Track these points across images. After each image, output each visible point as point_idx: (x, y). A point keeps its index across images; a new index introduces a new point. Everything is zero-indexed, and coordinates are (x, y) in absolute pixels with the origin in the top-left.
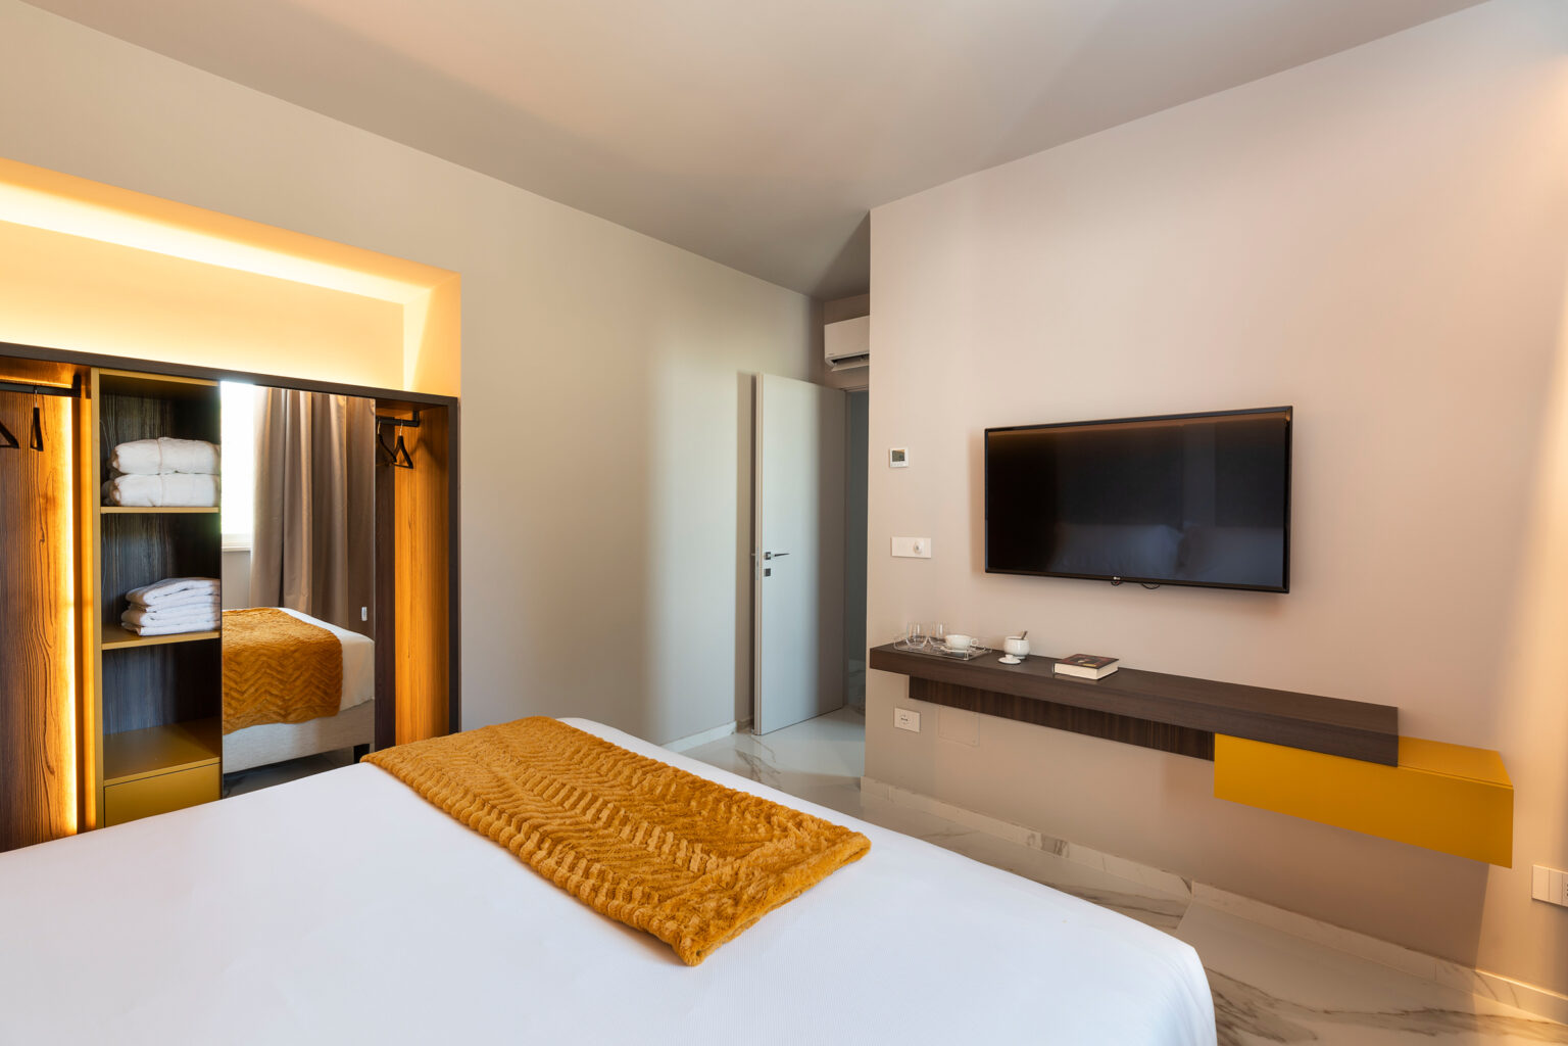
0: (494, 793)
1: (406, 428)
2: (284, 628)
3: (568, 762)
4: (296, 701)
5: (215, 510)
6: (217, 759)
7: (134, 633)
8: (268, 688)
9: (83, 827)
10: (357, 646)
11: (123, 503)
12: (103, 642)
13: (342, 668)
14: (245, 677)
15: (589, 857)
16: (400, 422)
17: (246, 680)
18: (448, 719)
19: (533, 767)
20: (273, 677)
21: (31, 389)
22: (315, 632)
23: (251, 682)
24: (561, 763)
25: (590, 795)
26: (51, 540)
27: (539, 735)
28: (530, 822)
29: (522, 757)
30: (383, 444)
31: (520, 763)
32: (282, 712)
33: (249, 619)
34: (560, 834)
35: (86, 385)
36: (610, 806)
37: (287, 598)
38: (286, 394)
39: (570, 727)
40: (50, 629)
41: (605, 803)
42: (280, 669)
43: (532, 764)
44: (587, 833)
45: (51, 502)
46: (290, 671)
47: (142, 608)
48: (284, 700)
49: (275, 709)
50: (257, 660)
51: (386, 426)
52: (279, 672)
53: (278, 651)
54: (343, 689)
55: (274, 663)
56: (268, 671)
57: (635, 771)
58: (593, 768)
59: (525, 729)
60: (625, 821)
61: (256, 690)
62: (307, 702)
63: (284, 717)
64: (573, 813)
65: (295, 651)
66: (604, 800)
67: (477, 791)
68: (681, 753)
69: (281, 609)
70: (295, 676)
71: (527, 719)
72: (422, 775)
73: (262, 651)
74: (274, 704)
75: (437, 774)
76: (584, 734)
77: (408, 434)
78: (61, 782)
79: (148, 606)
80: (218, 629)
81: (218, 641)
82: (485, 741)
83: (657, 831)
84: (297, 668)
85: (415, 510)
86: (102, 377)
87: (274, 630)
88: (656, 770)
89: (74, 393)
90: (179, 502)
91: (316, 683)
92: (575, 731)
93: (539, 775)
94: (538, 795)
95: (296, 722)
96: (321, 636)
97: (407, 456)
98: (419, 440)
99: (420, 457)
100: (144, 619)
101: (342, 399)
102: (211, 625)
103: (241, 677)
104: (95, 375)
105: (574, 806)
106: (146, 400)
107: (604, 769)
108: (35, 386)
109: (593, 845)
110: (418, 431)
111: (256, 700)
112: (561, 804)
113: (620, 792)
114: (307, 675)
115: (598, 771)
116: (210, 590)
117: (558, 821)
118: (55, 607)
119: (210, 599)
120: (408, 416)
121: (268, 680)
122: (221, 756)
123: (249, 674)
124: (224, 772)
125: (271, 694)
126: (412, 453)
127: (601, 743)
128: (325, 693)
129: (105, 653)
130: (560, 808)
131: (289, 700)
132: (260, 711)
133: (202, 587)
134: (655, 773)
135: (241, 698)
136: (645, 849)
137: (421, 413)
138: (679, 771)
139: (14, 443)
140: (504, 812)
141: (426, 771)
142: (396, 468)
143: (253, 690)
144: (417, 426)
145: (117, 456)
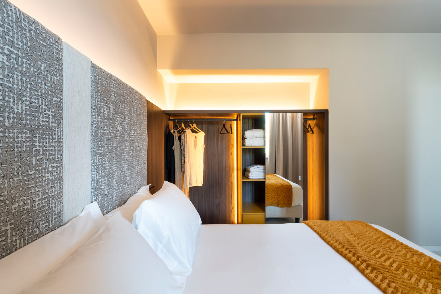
0: (347, 244)
1: (311, 121)
2: (277, 180)
3: (375, 241)
4: (281, 201)
5: (264, 147)
6: (264, 213)
7: (248, 178)
8: (274, 196)
9: (238, 223)
10: (296, 188)
11: (246, 145)
12: (243, 179)
13: (292, 194)
14: (269, 192)
15: (389, 279)
16: (309, 119)
17: (269, 193)
18: (325, 215)
19: (361, 239)
20: (275, 193)
21: (230, 120)
22: (285, 182)
23: (270, 194)
24: (372, 240)
25: (386, 256)
26: (233, 154)
27: (362, 228)
28: (362, 258)
29: (356, 234)
30: (304, 126)
31: (355, 236)
32: (277, 204)
33: (269, 177)
34: (375, 267)
35: (239, 117)
36: (397, 263)
37: (277, 172)
38: (276, 114)
39: (374, 228)
40: (232, 175)
41: (394, 261)
42: (277, 191)
43: (360, 238)
44: (387, 270)
45: (233, 145)
46: (279, 193)
47: (249, 172)
48: (278, 200)
49: (275, 202)
50: (272, 188)
51: (305, 120)
52: (276, 192)
53: (276, 186)
54: (293, 200)
55: (275, 190)
56: (274, 192)
57: (408, 252)
58: (387, 245)
59: (356, 224)
60: (405, 271)
61: (271, 196)
62: (283, 202)
63: (278, 205)
64: (380, 260)
65: (281, 187)
66: (394, 260)
67: (340, 241)
68: (432, 252)
69: (276, 175)
70: (281, 194)
71: (357, 221)
72: (321, 231)
73: (272, 186)
74: (276, 201)
75: (326, 232)
76: (380, 231)
77: (312, 123)
78: (234, 211)
79: (250, 171)
80: (265, 179)
81: (264, 182)
82: (341, 225)
83: (423, 281)
84: (281, 192)
85: (314, 147)
86: (242, 115)
87: (275, 180)
88: (419, 255)
89: (237, 120)
90: (256, 145)
91: (286, 197)
92: (377, 230)
93: (363, 243)
94: (364, 249)
95: (281, 207)
96: (287, 183)
97: (312, 130)
98: (315, 124)
99: (315, 130)
100: (250, 174)
101: (290, 114)
102: (263, 177)
103: (268, 192)
104: (241, 115)
105: (380, 258)
106: (249, 120)
107: (392, 248)
108: (231, 119)
109: (390, 275)
110: (315, 122)
111: (271, 199)
112: (375, 255)
113: (401, 259)
114: (284, 194)
115: (389, 247)
116: (263, 168)
117: (374, 262)
118: (233, 170)
119: (263, 170)
120: (312, 117)
121: (274, 194)
122: (265, 212)
123: (270, 192)
124: (266, 217)
125: (275, 198)
126: (313, 129)
127: (389, 237)
128: (288, 200)
129: (243, 182)
130: (374, 257)
131: (279, 201)
132: (272, 202)
133: (261, 167)
134: (418, 256)
135: (268, 198)
136: (417, 286)
137: (316, 116)
138: (432, 259)
139: (228, 132)
140: (351, 251)
141: (322, 230)
142: (308, 133)
143: (270, 196)
144: (315, 120)
145: (245, 134)
